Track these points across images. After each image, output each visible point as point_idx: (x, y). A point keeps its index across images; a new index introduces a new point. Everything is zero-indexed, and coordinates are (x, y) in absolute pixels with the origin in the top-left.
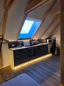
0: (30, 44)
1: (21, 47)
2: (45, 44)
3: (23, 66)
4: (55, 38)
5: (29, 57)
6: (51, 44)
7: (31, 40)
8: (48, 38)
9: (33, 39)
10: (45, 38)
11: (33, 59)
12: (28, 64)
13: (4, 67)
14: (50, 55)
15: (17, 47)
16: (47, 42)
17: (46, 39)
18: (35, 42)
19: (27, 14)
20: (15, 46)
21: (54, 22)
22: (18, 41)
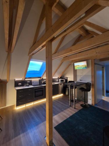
0: (40, 83)
1: (28, 86)
2: (56, 83)
3: (27, 106)
4: (67, 78)
5: (35, 97)
6: (62, 84)
7: (41, 79)
8: (61, 78)
9: (44, 78)
10: (57, 77)
11: (39, 100)
12: (34, 105)
13: (7, 106)
14: (62, 95)
15: (24, 86)
16: (59, 82)
17: (59, 78)
18: (45, 81)
19: (32, 57)
20: (22, 85)
21: (62, 63)
22: (26, 79)
